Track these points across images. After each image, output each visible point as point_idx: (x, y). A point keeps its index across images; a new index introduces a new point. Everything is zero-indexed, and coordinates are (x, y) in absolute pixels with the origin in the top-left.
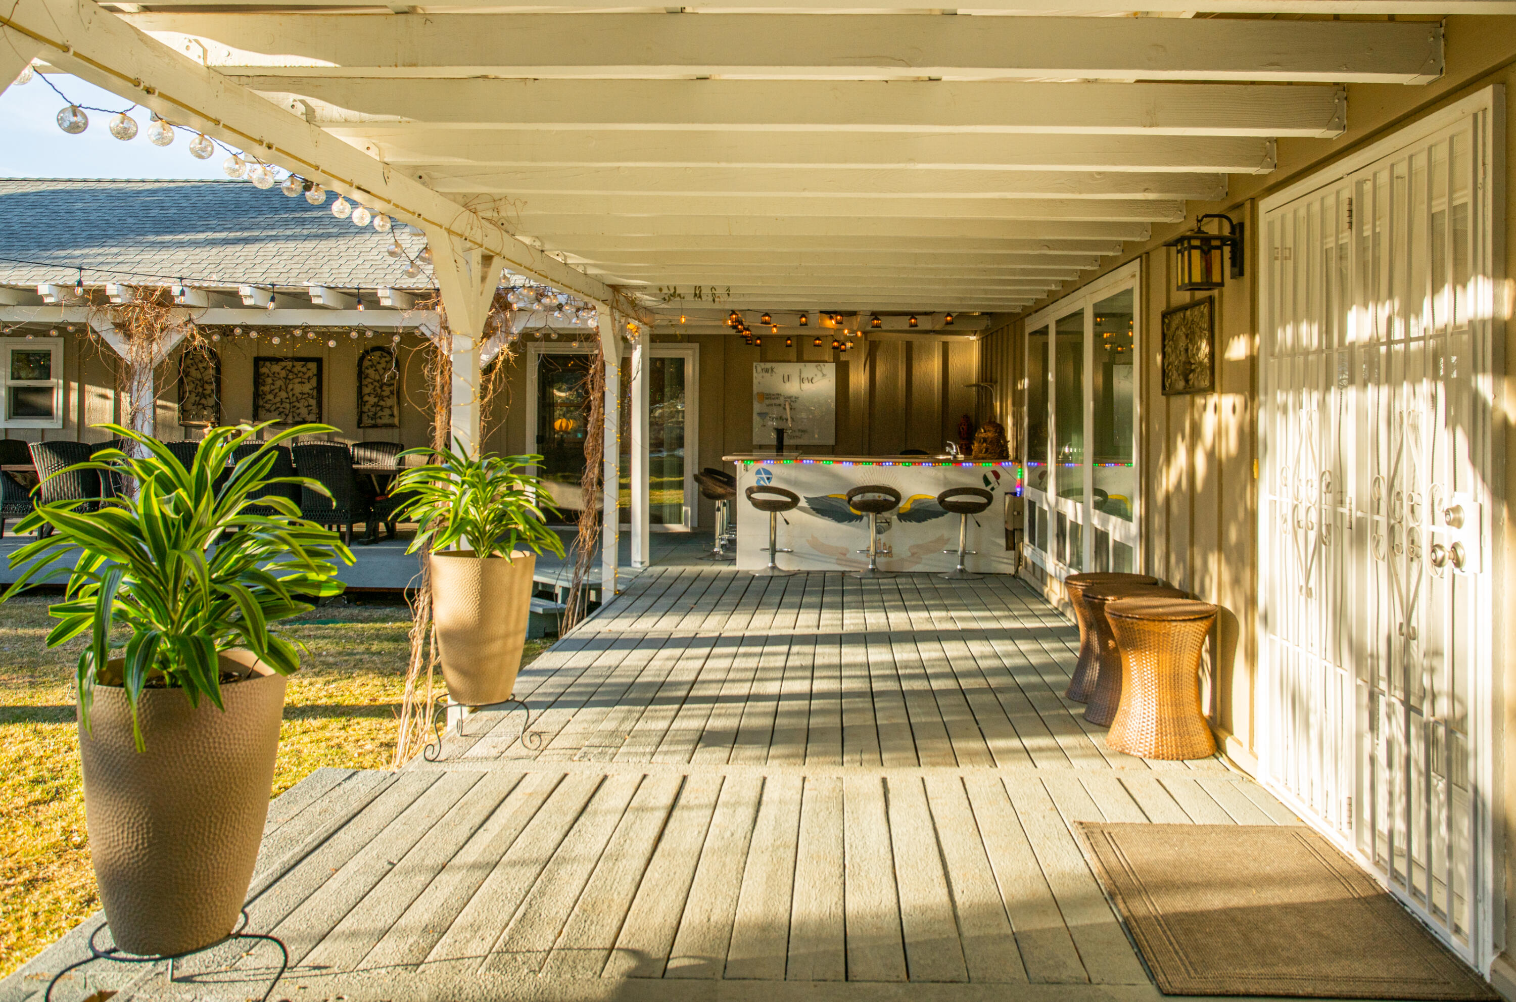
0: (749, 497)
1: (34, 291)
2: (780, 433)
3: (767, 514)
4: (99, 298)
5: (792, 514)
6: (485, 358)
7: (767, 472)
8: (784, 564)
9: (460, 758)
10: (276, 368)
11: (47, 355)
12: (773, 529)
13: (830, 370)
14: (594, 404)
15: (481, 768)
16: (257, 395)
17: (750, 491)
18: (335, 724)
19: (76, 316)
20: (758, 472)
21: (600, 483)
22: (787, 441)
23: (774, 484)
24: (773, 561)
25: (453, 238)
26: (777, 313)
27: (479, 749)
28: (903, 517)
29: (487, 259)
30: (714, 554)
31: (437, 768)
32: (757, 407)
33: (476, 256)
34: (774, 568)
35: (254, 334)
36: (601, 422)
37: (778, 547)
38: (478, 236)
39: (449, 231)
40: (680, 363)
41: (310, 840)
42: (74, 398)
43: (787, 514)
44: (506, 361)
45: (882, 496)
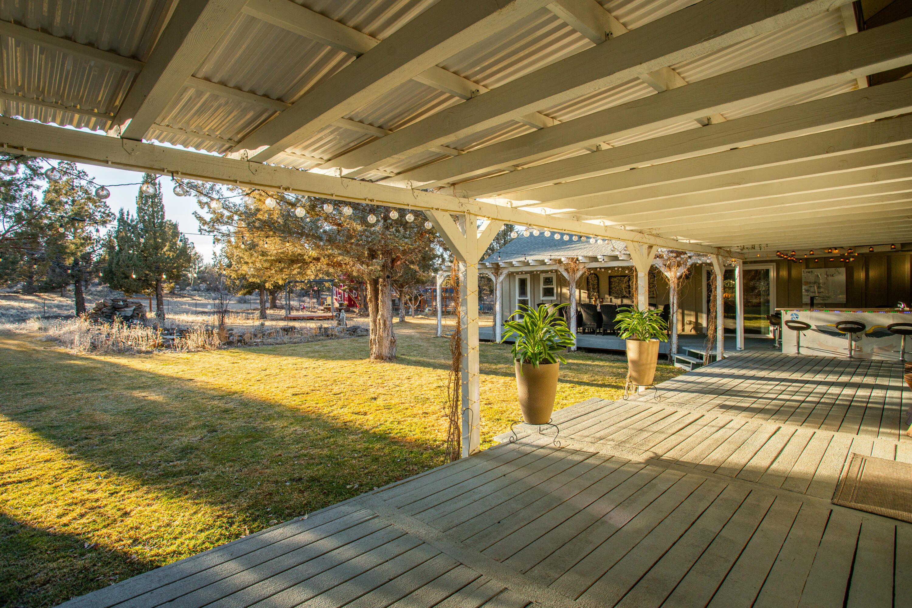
0: (786, 324)
1: (543, 261)
2: (812, 299)
3: (795, 332)
4: (560, 262)
5: (808, 332)
6: (678, 274)
7: (796, 314)
8: (804, 352)
9: (635, 400)
10: (615, 279)
11: (552, 278)
12: (798, 337)
13: (843, 270)
14: (713, 290)
15: (639, 404)
16: (610, 288)
17: (787, 322)
18: (613, 390)
19: (555, 267)
20: (792, 315)
21: (716, 317)
22: (815, 302)
23: (799, 320)
24: (798, 350)
25: (634, 243)
26: (799, 250)
27: (642, 399)
28: (867, 335)
29: (651, 247)
30: (775, 347)
31: (626, 402)
32: (804, 287)
33: (646, 246)
34: (799, 353)
35: (603, 270)
36: (715, 296)
37: (801, 345)
38: (644, 240)
39: (632, 241)
40: (767, 271)
41: (583, 413)
42: (559, 290)
43: (805, 332)
44: (686, 275)
45: (856, 326)
